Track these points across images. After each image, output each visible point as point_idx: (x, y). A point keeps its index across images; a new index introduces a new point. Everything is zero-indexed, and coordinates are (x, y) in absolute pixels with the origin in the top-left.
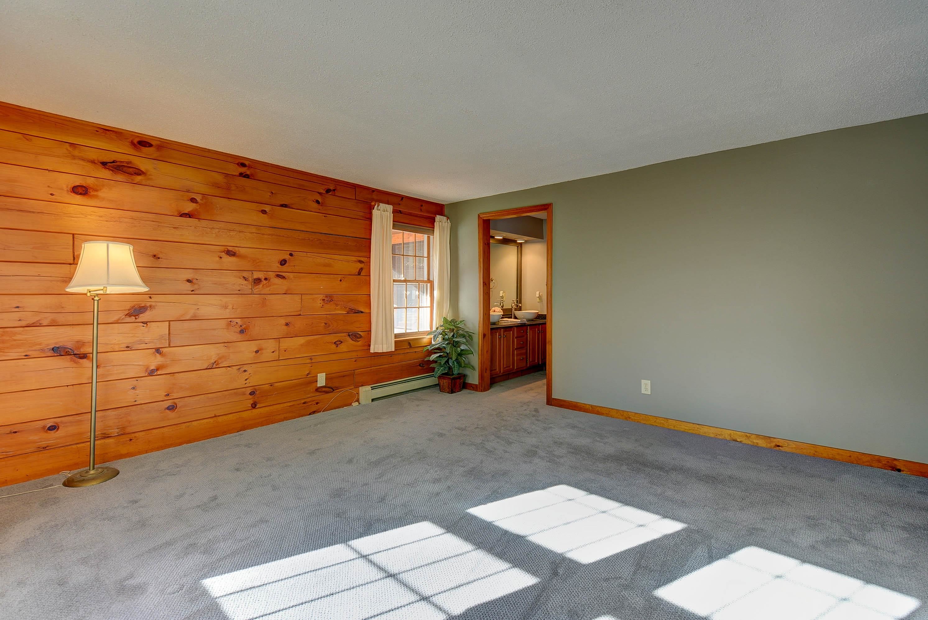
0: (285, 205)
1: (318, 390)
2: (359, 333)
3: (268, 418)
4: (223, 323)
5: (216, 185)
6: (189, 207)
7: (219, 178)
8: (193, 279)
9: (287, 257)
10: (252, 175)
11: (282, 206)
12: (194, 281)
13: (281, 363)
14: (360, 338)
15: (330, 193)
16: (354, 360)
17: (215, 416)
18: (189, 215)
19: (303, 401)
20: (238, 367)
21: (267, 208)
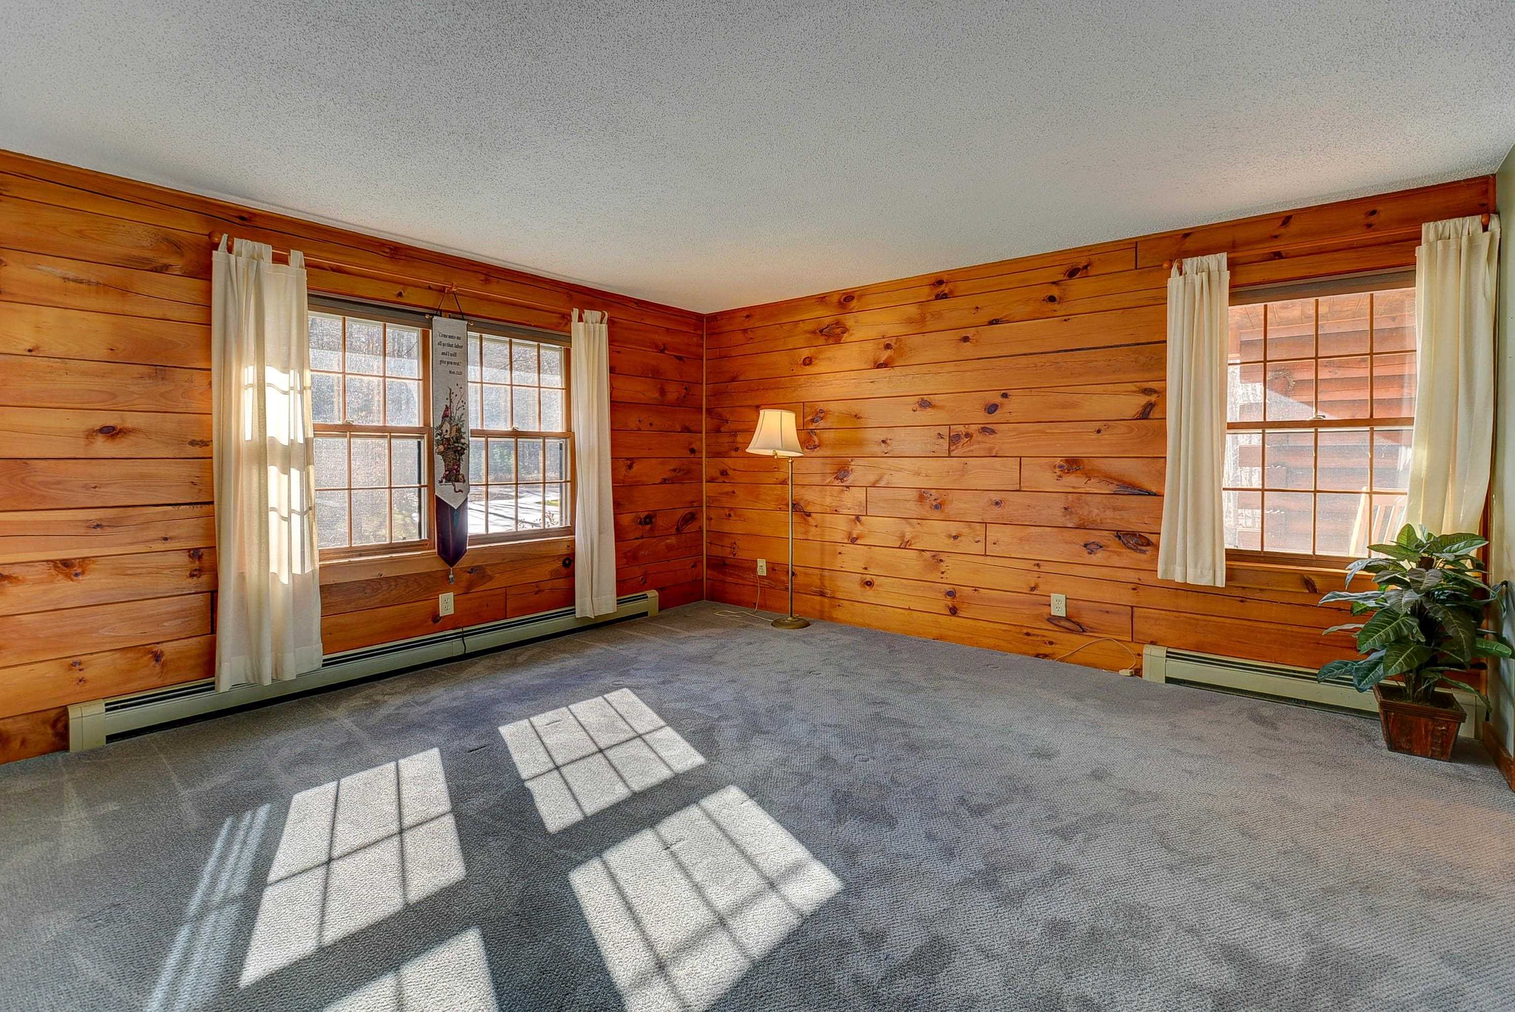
0: (995, 320)
1: (1052, 619)
2: (1147, 536)
3: (971, 636)
4: (914, 494)
5: (910, 321)
6: (885, 355)
7: (913, 310)
8: (887, 439)
9: (998, 400)
10: (951, 292)
11: (991, 323)
12: (889, 441)
13: (989, 560)
14: (1146, 546)
15: (1078, 276)
16: (1132, 586)
17: (909, 609)
18: (885, 365)
19: (1025, 631)
20: (933, 553)
21: (970, 333)
